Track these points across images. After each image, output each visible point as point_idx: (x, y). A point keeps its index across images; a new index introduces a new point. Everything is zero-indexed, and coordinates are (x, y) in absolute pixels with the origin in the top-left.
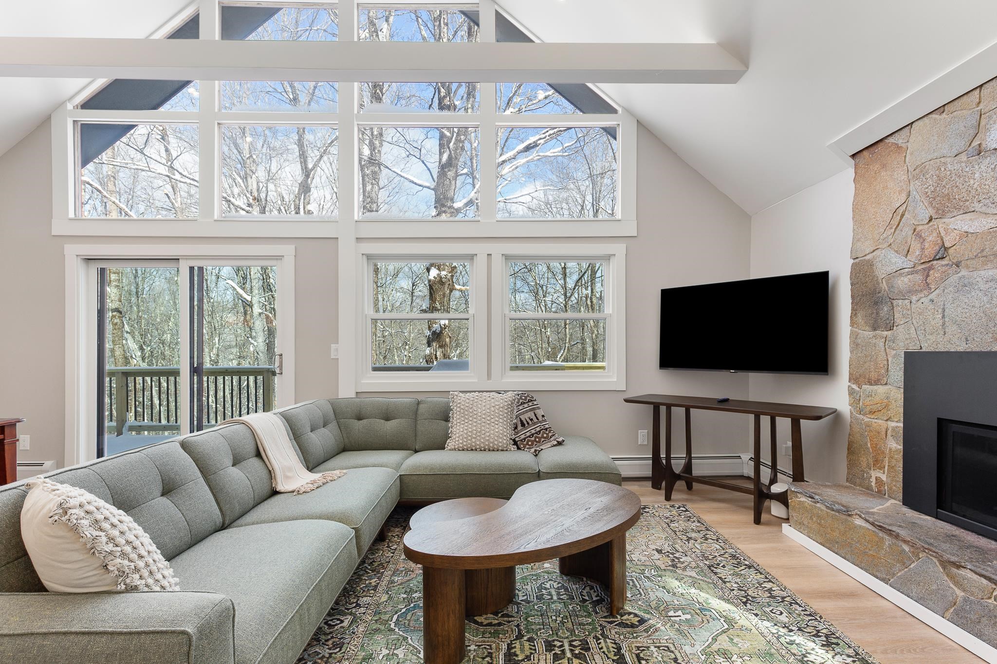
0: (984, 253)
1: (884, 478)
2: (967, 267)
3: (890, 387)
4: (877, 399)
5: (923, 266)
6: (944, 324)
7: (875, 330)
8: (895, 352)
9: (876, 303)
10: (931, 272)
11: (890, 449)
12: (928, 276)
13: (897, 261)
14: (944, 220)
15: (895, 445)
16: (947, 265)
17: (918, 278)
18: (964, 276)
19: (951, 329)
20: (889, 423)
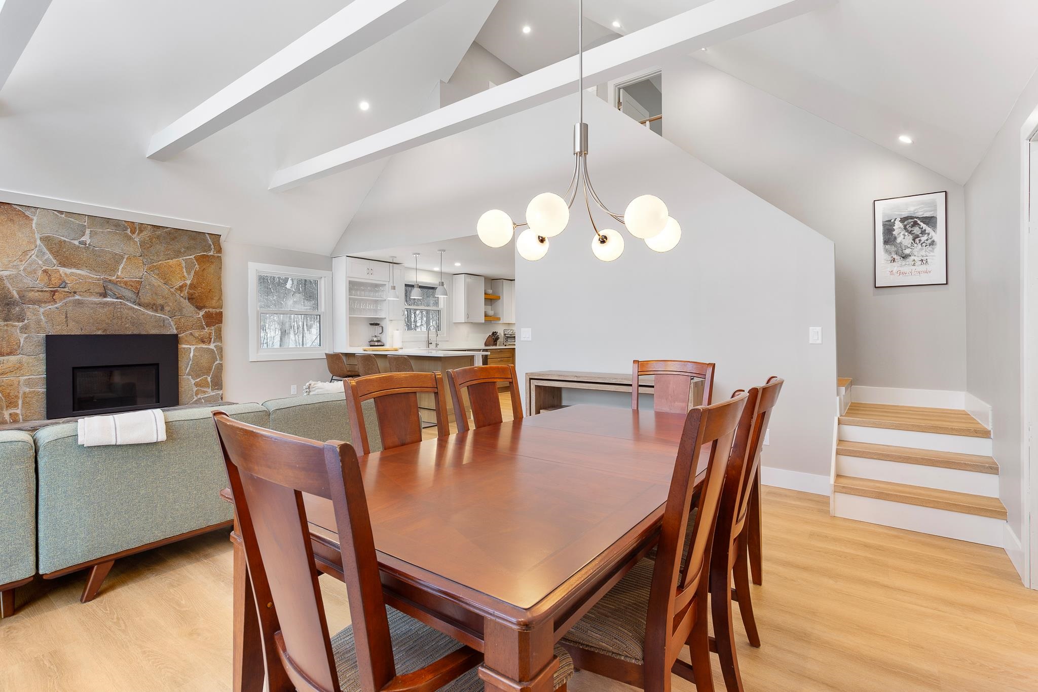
0: (90, 291)
1: (18, 411)
2: (80, 295)
3: (21, 356)
4: (10, 364)
5: (50, 289)
6: (67, 321)
7: (5, 320)
8: (26, 335)
9: (8, 304)
10: (56, 294)
11: (24, 393)
12: (54, 295)
13: (28, 282)
14: (63, 268)
15: (28, 390)
16: (68, 292)
17: (47, 295)
18: (79, 299)
19: (71, 324)
20: (20, 378)
